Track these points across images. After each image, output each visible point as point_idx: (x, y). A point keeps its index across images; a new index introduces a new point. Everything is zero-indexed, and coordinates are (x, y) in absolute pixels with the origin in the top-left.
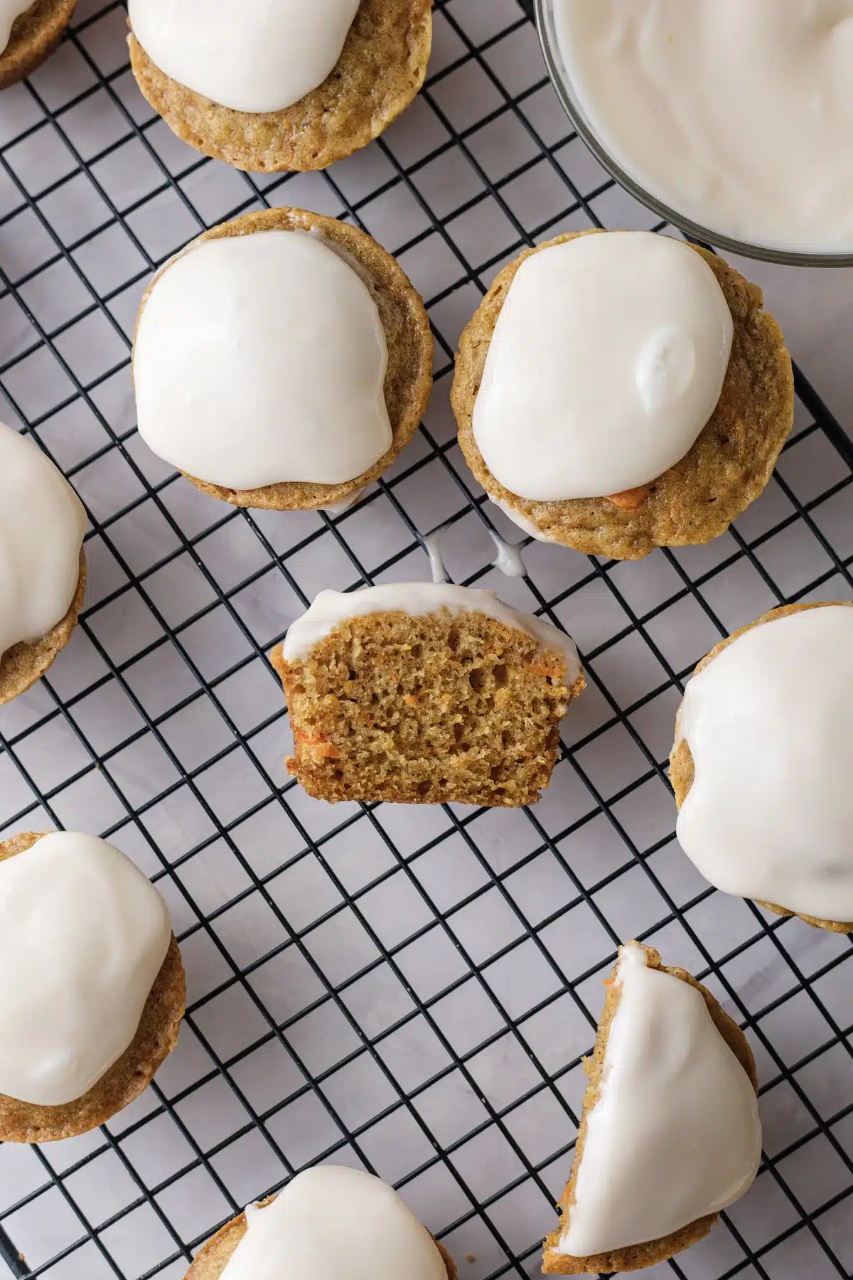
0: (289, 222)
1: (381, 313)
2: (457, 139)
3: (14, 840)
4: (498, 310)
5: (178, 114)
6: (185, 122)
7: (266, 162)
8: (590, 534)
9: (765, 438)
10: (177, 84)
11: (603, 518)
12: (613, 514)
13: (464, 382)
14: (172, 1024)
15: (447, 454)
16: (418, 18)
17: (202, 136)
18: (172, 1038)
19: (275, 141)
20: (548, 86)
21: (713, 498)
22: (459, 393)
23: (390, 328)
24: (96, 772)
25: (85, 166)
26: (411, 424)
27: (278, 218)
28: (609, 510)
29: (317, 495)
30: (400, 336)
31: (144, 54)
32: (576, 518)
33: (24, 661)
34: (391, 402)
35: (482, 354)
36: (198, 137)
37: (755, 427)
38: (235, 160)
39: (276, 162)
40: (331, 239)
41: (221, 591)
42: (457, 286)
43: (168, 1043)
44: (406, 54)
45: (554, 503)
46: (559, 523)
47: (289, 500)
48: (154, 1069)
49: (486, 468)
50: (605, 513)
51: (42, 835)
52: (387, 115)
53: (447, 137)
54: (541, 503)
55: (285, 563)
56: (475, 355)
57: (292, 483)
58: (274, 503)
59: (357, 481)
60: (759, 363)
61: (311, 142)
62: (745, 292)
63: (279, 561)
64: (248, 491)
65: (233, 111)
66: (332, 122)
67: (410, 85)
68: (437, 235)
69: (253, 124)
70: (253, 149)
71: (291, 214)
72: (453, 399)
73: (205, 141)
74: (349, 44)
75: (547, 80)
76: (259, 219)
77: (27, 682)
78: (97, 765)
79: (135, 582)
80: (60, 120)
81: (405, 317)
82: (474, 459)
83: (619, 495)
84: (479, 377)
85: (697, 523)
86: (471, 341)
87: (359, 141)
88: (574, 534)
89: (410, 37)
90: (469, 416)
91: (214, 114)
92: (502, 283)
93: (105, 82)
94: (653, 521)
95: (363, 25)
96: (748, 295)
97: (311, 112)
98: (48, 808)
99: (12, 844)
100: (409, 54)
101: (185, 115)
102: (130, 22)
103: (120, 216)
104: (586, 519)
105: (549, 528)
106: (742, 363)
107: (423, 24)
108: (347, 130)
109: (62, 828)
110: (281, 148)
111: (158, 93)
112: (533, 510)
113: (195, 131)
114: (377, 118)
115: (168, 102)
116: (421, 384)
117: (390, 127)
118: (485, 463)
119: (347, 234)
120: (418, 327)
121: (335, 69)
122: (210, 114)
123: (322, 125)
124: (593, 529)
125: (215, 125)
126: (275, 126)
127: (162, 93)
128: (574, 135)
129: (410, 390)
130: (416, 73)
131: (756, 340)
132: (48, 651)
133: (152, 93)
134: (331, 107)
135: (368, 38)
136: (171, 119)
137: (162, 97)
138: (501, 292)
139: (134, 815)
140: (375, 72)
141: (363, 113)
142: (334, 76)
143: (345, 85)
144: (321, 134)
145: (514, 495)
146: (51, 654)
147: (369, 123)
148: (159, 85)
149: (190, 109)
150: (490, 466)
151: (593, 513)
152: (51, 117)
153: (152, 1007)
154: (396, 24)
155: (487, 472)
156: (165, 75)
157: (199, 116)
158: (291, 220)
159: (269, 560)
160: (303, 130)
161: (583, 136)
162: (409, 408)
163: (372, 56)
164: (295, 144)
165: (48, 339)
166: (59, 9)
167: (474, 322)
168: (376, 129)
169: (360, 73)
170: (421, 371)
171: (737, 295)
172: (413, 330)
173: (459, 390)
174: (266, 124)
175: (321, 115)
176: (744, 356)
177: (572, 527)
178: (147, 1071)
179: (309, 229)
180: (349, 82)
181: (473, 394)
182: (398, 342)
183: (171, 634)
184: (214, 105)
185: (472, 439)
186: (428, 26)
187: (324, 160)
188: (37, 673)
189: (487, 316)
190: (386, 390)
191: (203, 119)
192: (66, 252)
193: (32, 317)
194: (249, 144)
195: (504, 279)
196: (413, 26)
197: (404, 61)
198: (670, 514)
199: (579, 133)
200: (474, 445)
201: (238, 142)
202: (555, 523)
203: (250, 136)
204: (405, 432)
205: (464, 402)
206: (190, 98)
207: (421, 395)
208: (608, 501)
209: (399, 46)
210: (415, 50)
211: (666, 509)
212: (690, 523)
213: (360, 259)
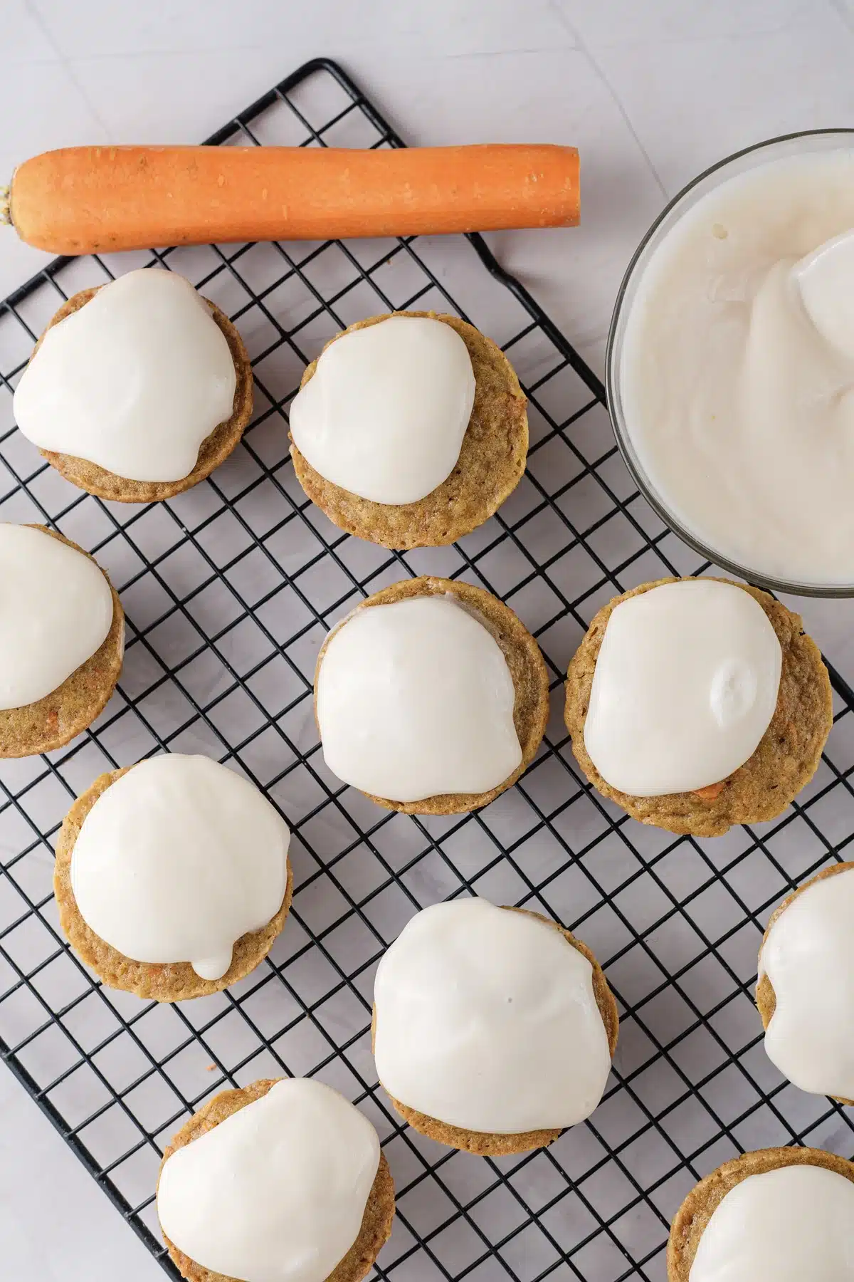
0: (428, 589)
1: (507, 658)
2: (550, 500)
3: (253, 1086)
4: (597, 647)
5: (334, 508)
6: (340, 513)
7: (406, 541)
8: (681, 820)
9: (812, 735)
10: (332, 485)
11: (691, 807)
12: (699, 804)
13: (574, 706)
14: (386, 1221)
15: (561, 751)
16: (517, 420)
17: (354, 523)
18: (387, 1231)
19: (413, 526)
20: (617, 453)
21: (775, 785)
22: (571, 714)
23: (514, 669)
24: (307, 1020)
25: (259, 542)
26: (536, 742)
27: (420, 586)
28: (696, 800)
29: (467, 802)
30: (523, 673)
31: (305, 461)
32: (670, 808)
33: (251, 947)
34: (519, 726)
35: (587, 684)
36: (351, 524)
37: (805, 728)
38: (381, 541)
39: (414, 541)
40: (462, 600)
41: (393, 872)
42: (557, 618)
43: (385, 1235)
44: (509, 449)
45: (651, 798)
46: (656, 812)
47: (446, 808)
48: (375, 1255)
49: (597, 772)
50: (692, 803)
51: (275, 1082)
52: (499, 499)
53: (542, 500)
54: (642, 798)
55: (441, 846)
56: (582, 684)
57: (447, 795)
58: (435, 810)
59: (498, 789)
60: (804, 677)
61: (441, 524)
62: (788, 621)
63: (436, 845)
64: (415, 802)
65: (378, 504)
66: (457, 507)
67: (514, 473)
68: (539, 578)
69: (395, 513)
70: (395, 532)
71: (430, 582)
72: (566, 719)
73: (357, 527)
74: (465, 446)
75: (616, 449)
76: (405, 588)
77: (254, 963)
78: (307, 1014)
79: (325, 869)
80: (236, 506)
81: (524, 657)
82: (586, 765)
83: (703, 790)
84: (587, 701)
85: (764, 806)
86: (577, 673)
87: (479, 520)
88: (669, 820)
89: (512, 435)
90: (580, 732)
91: (363, 507)
92: (598, 625)
93: (269, 473)
94: (730, 806)
95: (475, 431)
96: (791, 622)
97: (440, 502)
98: (272, 1051)
99: (252, 1089)
100: (512, 448)
101: (340, 508)
102: (291, 437)
103: (290, 580)
104: (677, 809)
105: (649, 816)
106: (790, 679)
107: (521, 424)
108: (469, 513)
109: (291, 1076)
110: (417, 531)
111: (318, 492)
112: (636, 804)
113: (348, 520)
114: (490, 501)
115: (326, 498)
116: (542, 710)
117: (501, 506)
118: (595, 768)
119: (475, 595)
120: (535, 665)
121: (456, 467)
122: (359, 506)
123: (449, 511)
124: (683, 815)
125: (365, 516)
126: (412, 513)
127: (320, 491)
128: (638, 494)
129: (533, 715)
130: (519, 464)
131: (800, 659)
132: (269, 938)
133: (312, 491)
134: (456, 496)
135: (480, 440)
136: (329, 512)
137: (321, 495)
138: (597, 633)
139: (339, 1052)
140: (488, 466)
141: (482, 500)
142: (457, 472)
143: (465, 479)
144: (448, 516)
145: (620, 792)
146: (271, 941)
147: (485, 507)
148: (318, 485)
149: (344, 503)
150: (600, 770)
151: (683, 804)
152: (230, 504)
153: (370, 1209)
154: (501, 427)
155: (597, 775)
156: (322, 478)
157: (351, 509)
158: (430, 587)
159: (428, 844)
160: (434, 516)
161: (644, 494)
162: (533, 730)
163: (484, 454)
164: (429, 527)
165: (241, 681)
166: (234, 430)
167: (578, 657)
168: (491, 510)
169: (476, 467)
170: (540, 699)
171: (783, 624)
172: (532, 668)
173: (570, 712)
174: (404, 513)
175: (448, 503)
176: (791, 673)
177: (666, 815)
178: (371, 1257)
179: (444, 593)
180: (469, 477)
181: (583, 715)
182: (521, 679)
183: (357, 908)
184: (363, 500)
185: (584, 749)
186: (525, 425)
187: (452, 536)
188: (262, 956)
189: (588, 651)
190: (515, 717)
191: (354, 511)
192: (250, 611)
193: (224, 660)
194: (392, 528)
195: (599, 622)
196: (513, 427)
197: (509, 456)
198: (742, 800)
199: (641, 492)
200: (586, 754)
201: (383, 528)
202: (653, 812)
203: (393, 522)
204: (532, 749)
205: (575, 721)
206: (343, 495)
207: (542, 718)
208: (694, 794)
209: (504, 444)
210: (517, 446)
211: (739, 797)
212: (759, 806)
213: (487, 616)
